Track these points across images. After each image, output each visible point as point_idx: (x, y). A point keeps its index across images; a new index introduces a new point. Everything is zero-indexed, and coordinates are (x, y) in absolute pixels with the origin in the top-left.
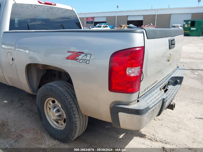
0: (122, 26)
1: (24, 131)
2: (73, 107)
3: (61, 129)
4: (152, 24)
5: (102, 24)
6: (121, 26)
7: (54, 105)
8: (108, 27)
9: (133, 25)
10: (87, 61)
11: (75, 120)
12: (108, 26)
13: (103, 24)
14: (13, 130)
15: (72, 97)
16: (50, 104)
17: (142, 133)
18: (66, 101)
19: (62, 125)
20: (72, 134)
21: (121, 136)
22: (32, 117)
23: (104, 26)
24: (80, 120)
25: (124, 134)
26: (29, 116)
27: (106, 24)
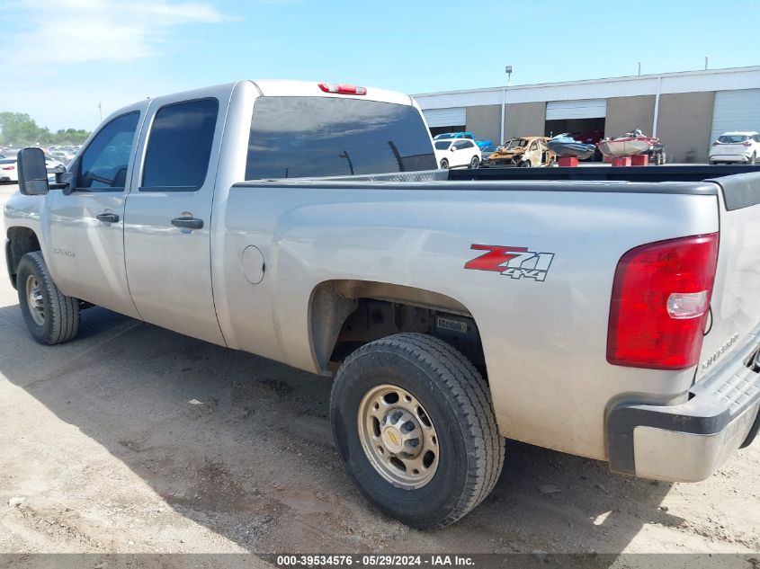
0: (527, 142)
1: (285, 491)
2: (466, 415)
3: (414, 487)
4: (640, 132)
5: (449, 137)
6: (523, 143)
7: (394, 408)
8: (472, 145)
9: (568, 136)
10: (537, 274)
11: (473, 454)
12: (474, 143)
13: (453, 137)
14: (247, 487)
15: (460, 383)
16: (377, 407)
17: (668, 512)
18: (445, 394)
19: (416, 472)
20: (457, 502)
21: (600, 520)
22: (295, 452)
23: (460, 143)
24: (486, 455)
25: (607, 514)
26: (284, 449)
27: (466, 133)
